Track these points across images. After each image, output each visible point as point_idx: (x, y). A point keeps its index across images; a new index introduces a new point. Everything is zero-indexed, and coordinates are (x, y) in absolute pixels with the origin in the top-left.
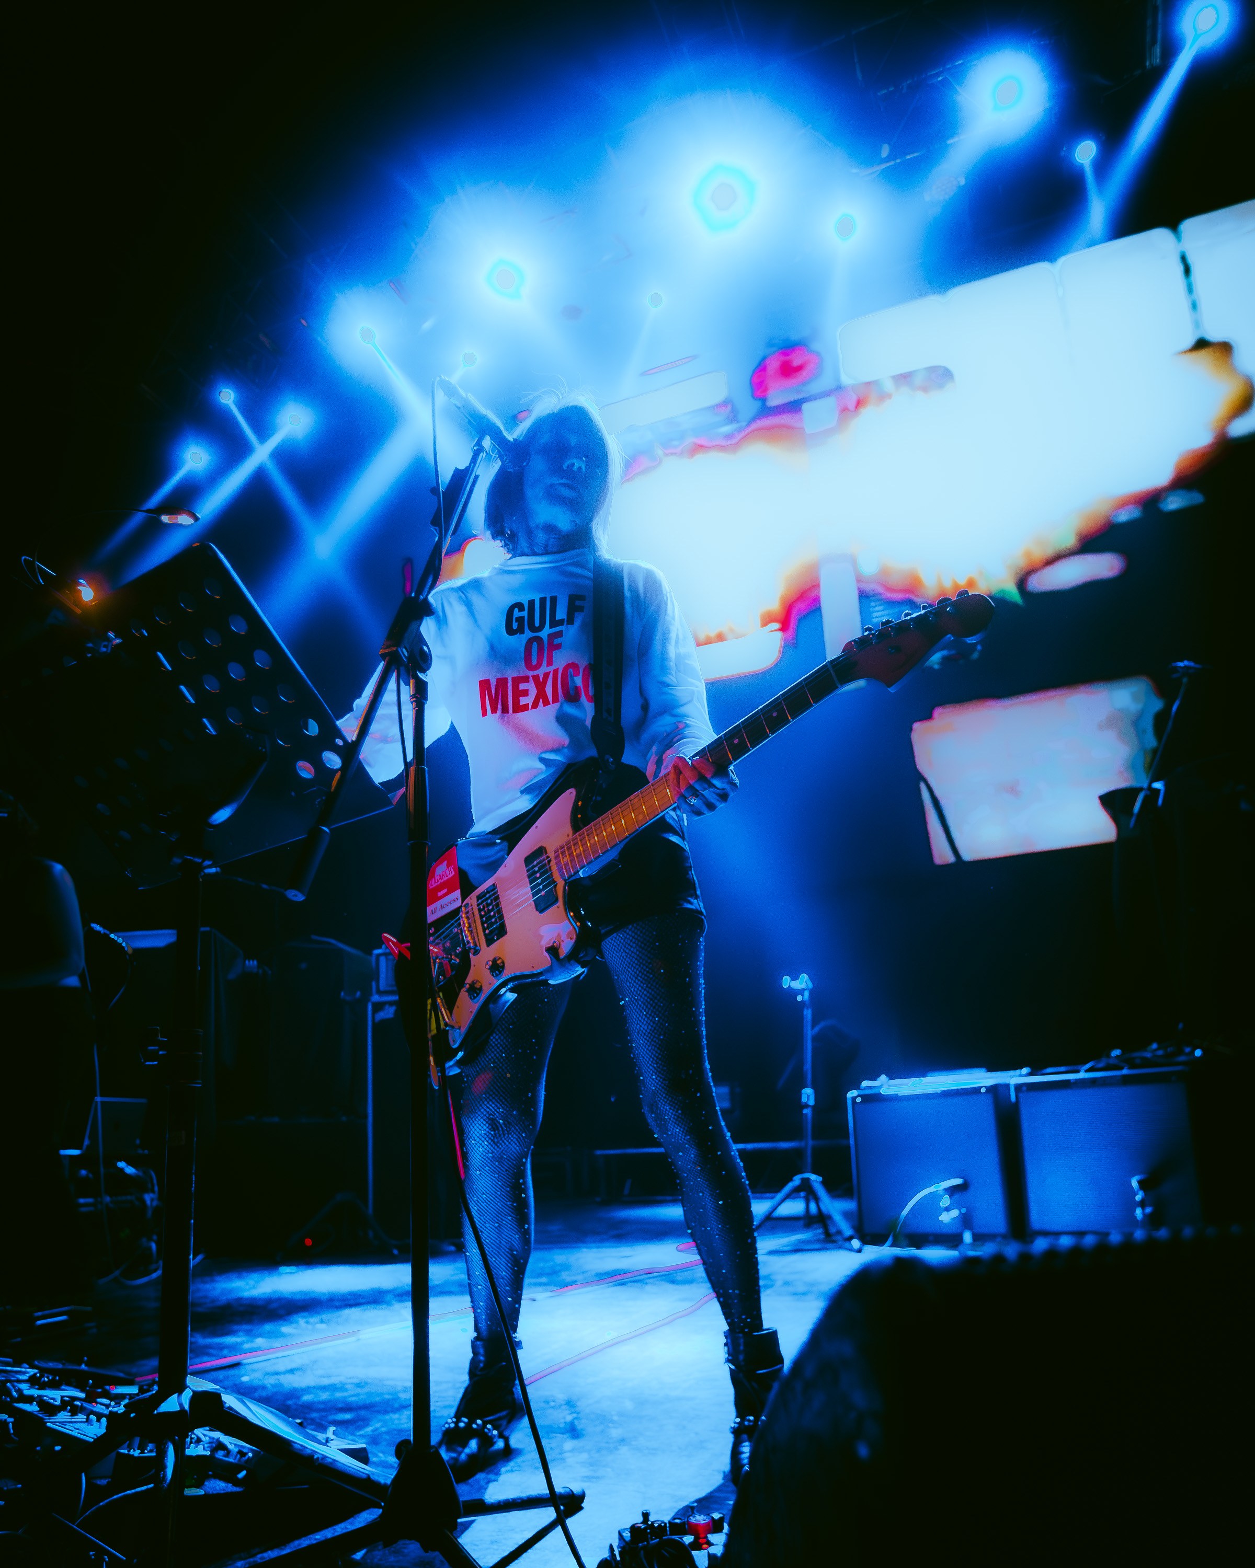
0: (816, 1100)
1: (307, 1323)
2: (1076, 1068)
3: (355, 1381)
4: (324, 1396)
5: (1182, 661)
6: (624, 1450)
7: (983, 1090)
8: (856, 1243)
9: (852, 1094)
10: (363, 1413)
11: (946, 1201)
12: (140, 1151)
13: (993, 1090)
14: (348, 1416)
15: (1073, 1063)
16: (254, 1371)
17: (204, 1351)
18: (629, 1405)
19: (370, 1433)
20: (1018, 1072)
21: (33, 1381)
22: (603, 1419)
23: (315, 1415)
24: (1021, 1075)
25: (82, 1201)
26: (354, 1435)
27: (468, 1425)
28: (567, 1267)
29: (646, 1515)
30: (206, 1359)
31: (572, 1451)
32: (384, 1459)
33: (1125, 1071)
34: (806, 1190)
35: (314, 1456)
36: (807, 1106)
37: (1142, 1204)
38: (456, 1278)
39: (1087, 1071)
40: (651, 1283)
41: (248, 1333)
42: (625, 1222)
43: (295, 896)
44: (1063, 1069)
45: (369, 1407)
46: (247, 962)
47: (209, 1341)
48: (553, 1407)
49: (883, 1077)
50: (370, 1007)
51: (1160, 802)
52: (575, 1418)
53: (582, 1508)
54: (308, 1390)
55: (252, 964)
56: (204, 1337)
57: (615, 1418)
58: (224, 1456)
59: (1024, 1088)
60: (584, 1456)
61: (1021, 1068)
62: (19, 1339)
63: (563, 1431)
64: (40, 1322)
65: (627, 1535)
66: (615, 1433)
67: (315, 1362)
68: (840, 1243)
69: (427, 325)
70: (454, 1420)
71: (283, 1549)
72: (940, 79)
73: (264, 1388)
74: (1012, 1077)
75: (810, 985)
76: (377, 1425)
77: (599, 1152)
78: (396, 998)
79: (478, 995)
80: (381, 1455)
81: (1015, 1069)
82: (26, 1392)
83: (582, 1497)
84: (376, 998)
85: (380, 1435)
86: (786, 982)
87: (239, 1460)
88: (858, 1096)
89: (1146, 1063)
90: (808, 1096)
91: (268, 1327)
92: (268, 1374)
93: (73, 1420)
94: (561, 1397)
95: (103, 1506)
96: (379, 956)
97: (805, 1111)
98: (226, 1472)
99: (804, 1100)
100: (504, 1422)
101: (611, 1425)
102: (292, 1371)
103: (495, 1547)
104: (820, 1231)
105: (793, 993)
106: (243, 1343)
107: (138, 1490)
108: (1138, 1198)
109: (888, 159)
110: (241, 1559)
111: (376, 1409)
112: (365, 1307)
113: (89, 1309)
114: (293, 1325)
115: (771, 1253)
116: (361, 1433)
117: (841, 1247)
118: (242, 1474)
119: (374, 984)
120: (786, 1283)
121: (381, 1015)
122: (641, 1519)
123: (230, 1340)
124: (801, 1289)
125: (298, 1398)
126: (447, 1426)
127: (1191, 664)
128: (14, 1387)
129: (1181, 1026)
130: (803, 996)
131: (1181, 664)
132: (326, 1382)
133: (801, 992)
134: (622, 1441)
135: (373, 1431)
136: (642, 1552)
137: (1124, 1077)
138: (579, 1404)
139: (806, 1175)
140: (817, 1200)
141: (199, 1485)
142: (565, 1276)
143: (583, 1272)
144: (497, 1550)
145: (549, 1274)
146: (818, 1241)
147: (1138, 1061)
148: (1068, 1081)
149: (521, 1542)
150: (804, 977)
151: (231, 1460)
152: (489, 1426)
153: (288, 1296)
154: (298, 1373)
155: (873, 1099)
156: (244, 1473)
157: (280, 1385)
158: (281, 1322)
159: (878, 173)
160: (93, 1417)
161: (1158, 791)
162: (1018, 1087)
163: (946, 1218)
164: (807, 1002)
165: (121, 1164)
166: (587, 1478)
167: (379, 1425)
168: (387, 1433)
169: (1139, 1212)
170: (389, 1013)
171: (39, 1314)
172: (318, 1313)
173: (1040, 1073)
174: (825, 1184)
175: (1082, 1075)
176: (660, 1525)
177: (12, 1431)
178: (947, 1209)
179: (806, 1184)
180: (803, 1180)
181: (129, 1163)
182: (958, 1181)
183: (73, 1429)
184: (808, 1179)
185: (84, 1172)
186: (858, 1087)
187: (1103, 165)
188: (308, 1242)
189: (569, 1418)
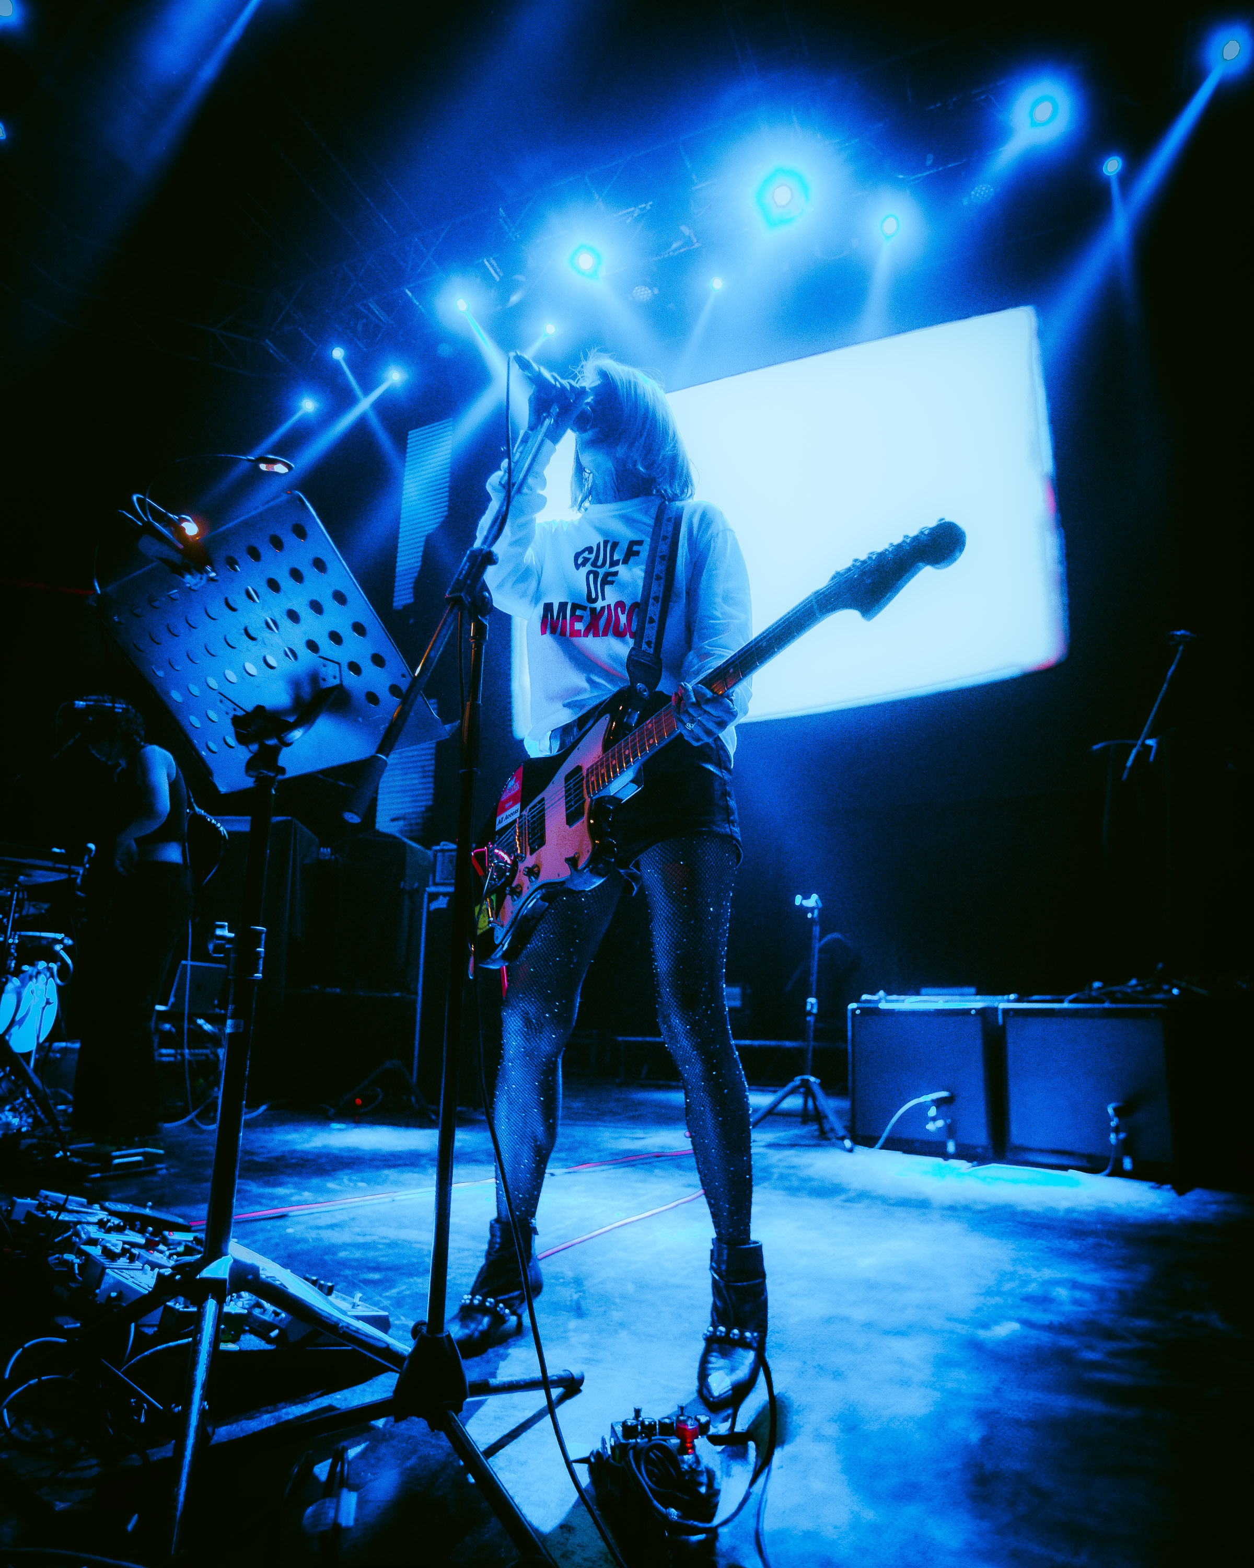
0: (818, 1010)
1: (350, 1180)
2: (1062, 997)
3: (387, 1241)
4: (358, 1254)
5: (1179, 630)
6: (623, 1334)
7: (973, 1012)
8: (848, 1143)
9: (852, 1006)
10: (390, 1274)
11: (932, 1112)
12: (217, 1010)
13: (981, 1012)
14: (376, 1276)
15: (1058, 994)
16: (298, 1223)
17: (257, 1200)
18: (630, 1288)
19: (395, 1295)
20: (1006, 997)
21: (101, 1224)
22: (606, 1300)
23: (348, 1272)
24: (1009, 1001)
25: (164, 1051)
26: (381, 1295)
27: (483, 1302)
28: (583, 1144)
29: (638, 1412)
30: (258, 1208)
31: (575, 1331)
32: (406, 1323)
33: (1106, 1005)
34: (807, 1091)
35: (339, 1324)
36: (810, 1013)
37: (1117, 1130)
38: (484, 1147)
39: (1071, 1002)
40: (660, 1168)
41: (296, 1185)
42: (641, 1103)
43: (352, 818)
44: (1048, 997)
45: (396, 1268)
46: (322, 849)
47: (262, 1190)
48: (563, 1284)
49: (881, 993)
50: (426, 896)
51: (1152, 758)
52: (580, 1297)
53: (580, 1391)
54: (344, 1246)
55: (326, 851)
56: (259, 1187)
57: (617, 1300)
58: (261, 1314)
59: (1011, 1013)
60: (586, 1337)
61: (1009, 994)
62: (98, 1175)
63: (568, 1309)
64: (117, 1161)
65: (619, 1429)
66: (616, 1315)
67: (353, 1219)
68: (834, 1140)
69: (515, 299)
70: (470, 1297)
71: (306, 1406)
72: (983, 97)
73: (305, 1241)
74: (1000, 1001)
75: (820, 905)
76: (402, 1287)
77: (620, 1039)
78: (451, 889)
79: (518, 897)
80: (402, 1318)
81: (1003, 994)
82: (93, 1235)
83: (581, 1381)
84: (432, 889)
85: (403, 1298)
86: (798, 900)
87: (273, 1319)
88: (858, 1008)
89: (1127, 998)
90: (812, 1005)
91: (315, 1181)
92: (311, 1228)
93: (130, 1267)
94: (570, 1274)
95: (147, 1355)
96: (437, 851)
97: (809, 1018)
98: (261, 1329)
99: (809, 1007)
100: (517, 1302)
101: (613, 1307)
102: (332, 1226)
103: (498, 1423)
104: (815, 1127)
105: (804, 910)
106: (291, 1195)
107: (180, 1342)
108: (1113, 1124)
109: (932, 166)
110: (267, 1412)
111: (402, 1271)
112: (404, 1169)
113: (161, 1152)
114: (337, 1182)
115: (770, 1146)
116: (387, 1294)
117: (833, 1145)
118: (274, 1333)
119: (431, 878)
120: (782, 1177)
121: (434, 906)
122: (633, 1415)
123: (280, 1191)
124: (795, 1183)
125: (334, 1254)
126: (463, 1301)
127: (1188, 633)
128: (83, 1229)
129: (1160, 965)
130: (813, 914)
131: (1178, 633)
132: (361, 1240)
133: (811, 910)
134: (622, 1325)
135: (398, 1293)
136: (631, 1452)
137: (1105, 1010)
138: (585, 1283)
139: (806, 1077)
140: (815, 1099)
141: (235, 1340)
142: (583, 1153)
143: (599, 1151)
144: (499, 1426)
145: (569, 1149)
146: (813, 1137)
147: (1119, 995)
148: (1052, 1010)
149: (522, 1421)
150: (815, 897)
151: (266, 1317)
152: (501, 1305)
153: (335, 1151)
154: (336, 1229)
155: (872, 1012)
156: (276, 1332)
157: (320, 1239)
158: (327, 1178)
159: (921, 179)
160: (147, 1267)
161: (1150, 747)
162: (1006, 1012)
163: (931, 1127)
164: (817, 920)
165: (200, 1022)
166: (588, 1361)
167: (404, 1287)
168: (410, 1296)
169: (1113, 1137)
170: (442, 903)
171: (118, 1153)
172: (361, 1171)
173: (1025, 999)
174: (822, 1085)
175: (1065, 1005)
176: (650, 1424)
177: (77, 1272)
178: (934, 1119)
179: (805, 1083)
180: (803, 1080)
181: (208, 1021)
182: (944, 1094)
183: (128, 1277)
184: (808, 1081)
185: (167, 1026)
186: (858, 1000)
187: (1128, 178)
188: (358, 1101)
189: (575, 1297)
